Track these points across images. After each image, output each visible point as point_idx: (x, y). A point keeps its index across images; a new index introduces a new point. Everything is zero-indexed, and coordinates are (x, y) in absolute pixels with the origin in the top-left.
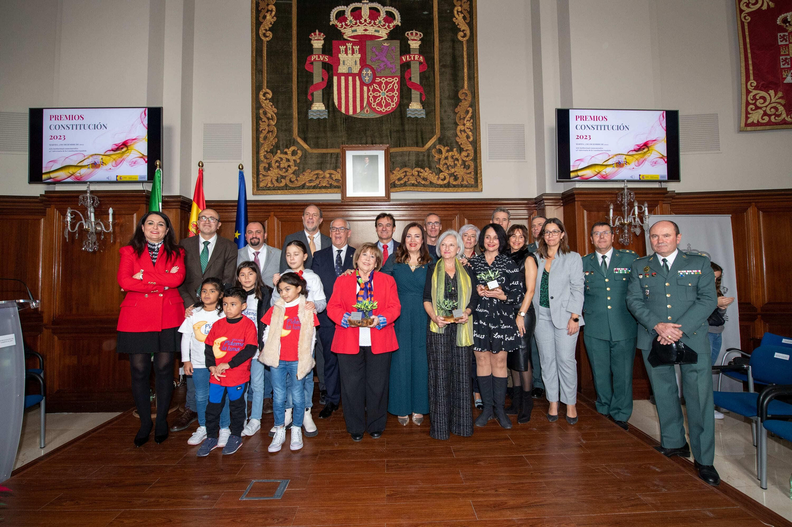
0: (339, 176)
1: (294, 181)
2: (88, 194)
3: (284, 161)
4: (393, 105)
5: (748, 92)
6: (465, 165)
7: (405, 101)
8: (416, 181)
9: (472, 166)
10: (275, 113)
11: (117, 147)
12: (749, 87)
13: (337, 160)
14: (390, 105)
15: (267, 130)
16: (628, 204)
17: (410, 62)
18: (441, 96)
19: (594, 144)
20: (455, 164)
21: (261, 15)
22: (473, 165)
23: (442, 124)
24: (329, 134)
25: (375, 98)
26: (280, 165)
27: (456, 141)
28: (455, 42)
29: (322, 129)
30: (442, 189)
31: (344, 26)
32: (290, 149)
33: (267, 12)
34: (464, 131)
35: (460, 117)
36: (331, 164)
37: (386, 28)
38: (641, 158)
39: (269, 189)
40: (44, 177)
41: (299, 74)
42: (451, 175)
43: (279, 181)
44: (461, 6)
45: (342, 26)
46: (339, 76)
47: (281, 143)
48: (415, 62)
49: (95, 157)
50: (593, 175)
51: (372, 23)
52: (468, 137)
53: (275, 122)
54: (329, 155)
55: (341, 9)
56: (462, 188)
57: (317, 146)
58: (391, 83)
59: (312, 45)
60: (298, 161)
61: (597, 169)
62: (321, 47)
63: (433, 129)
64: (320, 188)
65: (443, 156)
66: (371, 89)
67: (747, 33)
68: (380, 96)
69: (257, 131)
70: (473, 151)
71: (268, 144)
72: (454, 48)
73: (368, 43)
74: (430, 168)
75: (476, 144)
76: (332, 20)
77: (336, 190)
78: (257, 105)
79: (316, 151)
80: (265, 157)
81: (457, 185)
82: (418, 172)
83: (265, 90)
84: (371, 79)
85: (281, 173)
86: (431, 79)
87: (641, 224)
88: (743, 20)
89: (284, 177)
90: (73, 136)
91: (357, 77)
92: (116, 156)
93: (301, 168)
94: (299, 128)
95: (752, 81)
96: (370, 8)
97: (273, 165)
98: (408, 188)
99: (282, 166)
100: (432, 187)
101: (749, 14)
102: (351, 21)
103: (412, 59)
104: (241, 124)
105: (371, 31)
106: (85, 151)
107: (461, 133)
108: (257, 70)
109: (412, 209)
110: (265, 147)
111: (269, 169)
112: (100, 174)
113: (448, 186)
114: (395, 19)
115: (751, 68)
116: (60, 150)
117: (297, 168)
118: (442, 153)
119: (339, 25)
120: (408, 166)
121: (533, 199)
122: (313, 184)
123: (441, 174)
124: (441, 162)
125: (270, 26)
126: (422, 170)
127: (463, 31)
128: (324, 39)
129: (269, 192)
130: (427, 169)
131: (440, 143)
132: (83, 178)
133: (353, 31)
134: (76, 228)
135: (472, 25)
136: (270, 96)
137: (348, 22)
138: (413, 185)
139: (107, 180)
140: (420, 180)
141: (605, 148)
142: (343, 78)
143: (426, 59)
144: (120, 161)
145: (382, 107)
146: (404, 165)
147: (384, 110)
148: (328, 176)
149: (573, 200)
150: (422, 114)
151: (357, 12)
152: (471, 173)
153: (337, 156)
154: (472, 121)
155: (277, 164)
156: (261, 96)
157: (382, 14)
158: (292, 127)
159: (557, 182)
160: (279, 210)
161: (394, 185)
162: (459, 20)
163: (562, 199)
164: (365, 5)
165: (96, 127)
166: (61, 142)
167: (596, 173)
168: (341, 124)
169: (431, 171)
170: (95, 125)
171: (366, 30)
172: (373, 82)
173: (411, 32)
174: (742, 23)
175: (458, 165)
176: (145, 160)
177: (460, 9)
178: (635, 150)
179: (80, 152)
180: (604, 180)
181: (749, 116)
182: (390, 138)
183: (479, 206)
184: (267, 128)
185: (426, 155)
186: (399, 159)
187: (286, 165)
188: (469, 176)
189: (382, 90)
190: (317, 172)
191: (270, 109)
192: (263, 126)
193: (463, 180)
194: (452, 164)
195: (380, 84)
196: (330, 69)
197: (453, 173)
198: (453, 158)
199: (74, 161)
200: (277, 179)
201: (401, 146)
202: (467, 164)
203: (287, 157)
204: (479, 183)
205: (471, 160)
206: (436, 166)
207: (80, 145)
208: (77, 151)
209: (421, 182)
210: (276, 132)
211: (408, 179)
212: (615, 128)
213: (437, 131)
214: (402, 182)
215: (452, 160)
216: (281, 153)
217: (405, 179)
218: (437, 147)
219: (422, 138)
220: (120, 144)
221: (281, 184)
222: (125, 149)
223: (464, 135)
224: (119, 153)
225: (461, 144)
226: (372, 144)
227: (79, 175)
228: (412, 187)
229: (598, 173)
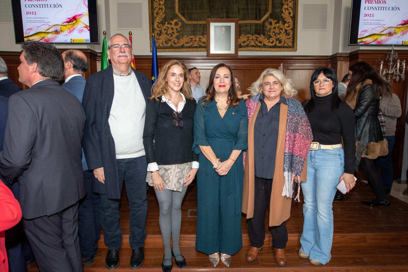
0: (206, 39)
1: (176, 43)
3: (170, 29)
6: (287, 33)
8: (255, 43)
9: (291, 34)
11: (70, 20)
13: (204, 29)
15: (158, 8)
16: (393, 61)
19: (375, 20)
20: (280, 32)
22: (292, 33)
23: (273, 4)
24: (198, 11)
26: (167, 32)
27: (282, 16)
30: (271, 49)
32: (174, 21)
34: (287, 9)
36: (200, 31)
38: (405, 29)
39: (161, 48)
40: (25, 39)
42: (277, 39)
43: (167, 43)
47: (168, 17)
49: (56, 26)
50: (372, 41)
52: (290, 13)
53: (164, 2)
54: (199, 25)
56: (284, 49)
57: (190, 19)
60: (179, 29)
63: (266, 8)
64: (193, 48)
65: (273, 27)
69: (152, 8)
70: (292, 23)
71: (159, 18)
74: (264, 35)
75: (294, 18)
77: (203, 49)
79: (190, 23)
80: (158, 26)
81: (280, 46)
82: (256, 37)
85: (168, 37)
87: (399, 74)
89: (170, 40)
90: (41, 12)
92: (69, 26)
93: (181, 34)
94: (179, 7)
97: (163, 32)
98: (250, 48)
99: (169, 32)
100: (265, 48)
104: (141, 3)
106: (50, 22)
107: (285, 11)
110: (158, 20)
111: (160, 34)
112: (61, 38)
113: (275, 47)
116: (33, 22)
117: (178, 34)
118: (272, 25)
120: (250, 33)
121: (329, 56)
122: (188, 45)
123: (271, 39)
124: (271, 31)
126: (259, 36)
129: (161, 50)
130: (262, 35)
131: (271, 18)
132: (50, 41)
138: (253, 46)
139: (65, 42)
140: (257, 43)
141: (382, 23)
144: (72, 30)
146: (247, 33)
148: (198, 39)
152: (290, 38)
153: (204, 27)
155: (165, 31)
158: (175, 6)
159: (349, 45)
161: (240, 46)
163: (349, 57)
165: (55, 6)
166: (34, 16)
167: (374, 40)
168: (207, 4)
169: (264, 37)
170: (54, 5)
175: (282, 33)
176: (88, 29)
179: (46, 23)
180: (379, 45)
182: (238, 14)
184: (158, 6)
185: (262, 26)
186: (244, 28)
187: (171, 32)
188: (289, 40)
190: (191, 37)
192: (156, 5)
193: (285, 43)
194: (278, 32)
197: (279, 38)
198: (279, 28)
199: (43, 29)
200: (166, 41)
201: (246, 20)
202: (288, 32)
203: (172, 26)
204: (295, 45)
205: (291, 29)
206: (268, 34)
207: (46, 18)
208: (45, 22)
209: (258, 44)
210: (164, 9)
211: (250, 42)
212: (390, 9)
213: (269, 10)
214: (246, 44)
215: (278, 29)
216: (168, 24)
217: (248, 42)
218: (269, 20)
219: (260, 14)
220: (71, 18)
221: (168, 45)
222: (75, 22)
223: (287, 12)
224: (71, 24)
225: (285, 18)
226: (227, 18)
227: (47, 38)
228: (252, 48)
229: (376, 40)
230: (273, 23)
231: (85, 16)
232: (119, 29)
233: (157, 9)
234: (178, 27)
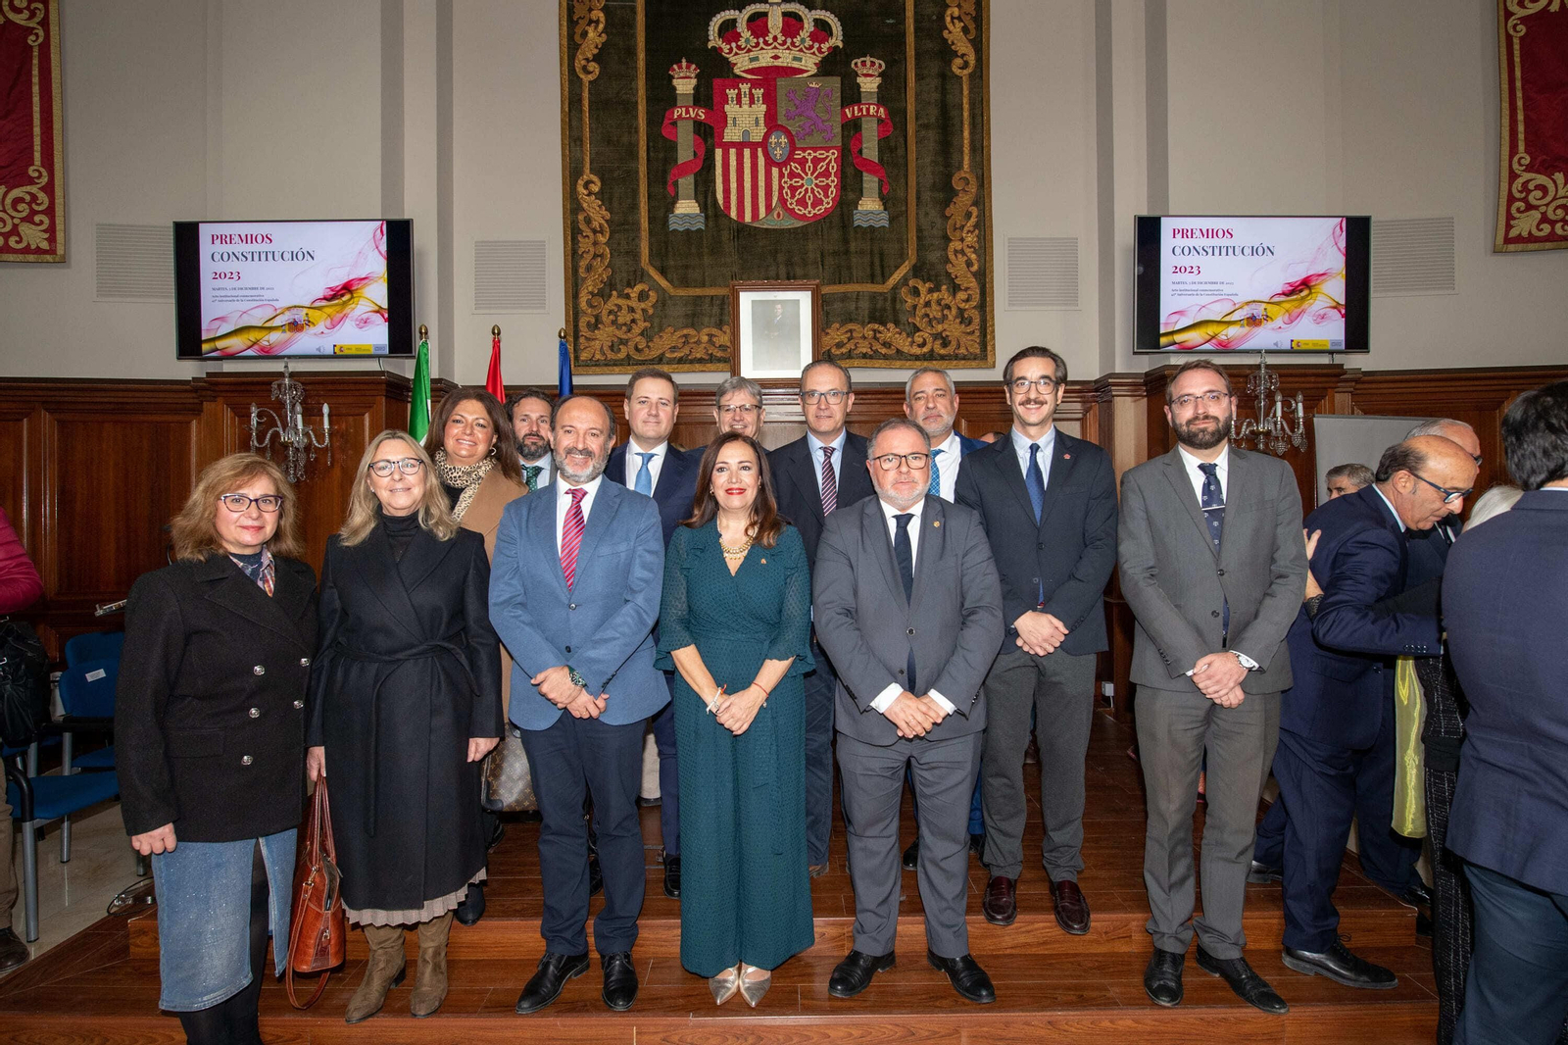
0: (726, 338)
1: (642, 350)
2: (286, 379)
3: (624, 311)
4: (828, 203)
5: (1513, 176)
6: (963, 317)
7: (851, 196)
8: (871, 348)
9: (977, 320)
10: (607, 221)
11: (333, 293)
12: (1515, 166)
13: (722, 309)
14: (821, 202)
15: (591, 254)
16: (1267, 396)
17: (859, 118)
18: (918, 183)
19: (1206, 283)
20: (943, 315)
21: (578, 30)
22: (978, 317)
23: (919, 238)
24: (707, 260)
25: (793, 189)
26: (616, 320)
27: (947, 272)
28: (946, 78)
29: (694, 250)
31: (735, 50)
32: (635, 290)
33: (589, 25)
34: (962, 252)
35: (955, 224)
36: (710, 316)
37: (814, 53)
38: (1294, 307)
39: (597, 364)
40: (205, 347)
41: (651, 144)
42: (936, 336)
43: (615, 349)
44: (959, 6)
45: (731, 50)
46: (726, 147)
47: (618, 278)
48: (869, 118)
49: (295, 311)
50: (1204, 341)
51: (788, 44)
52: (969, 264)
53: (608, 235)
54: (708, 300)
55: (728, 18)
56: (957, 361)
57: (685, 282)
58: (824, 160)
59: (674, 89)
60: (651, 312)
61: (1211, 330)
62: (692, 92)
63: (902, 248)
64: (691, 362)
65: (922, 301)
66: (786, 173)
67: (1517, 59)
68: (802, 185)
69: (573, 255)
70: (978, 291)
71: (595, 280)
72: (944, 92)
73: (781, 82)
74: (897, 323)
75: (984, 277)
76: (711, 38)
77: (721, 365)
78: (573, 207)
79: (682, 292)
80: (589, 304)
81: (947, 356)
82: (874, 331)
83: (587, 175)
84: (787, 154)
85: (617, 333)
86: (900, 152)
87: (1290, 433)
88: (1511, 32)
89: (624, 342)
90: (254, 273)
91: (760, 150)
92: (331, 309)
93: (656, 324)
94: (651, 250)
95: (1522, 155)
96: (785, 14)
97: (604, 319)
98: (857, 362)
99: (621, 320)
100: (900, 359)
101: (1524, 20)
102: (747, 41)
103: (864, 113)
104: (544, 242)
105: (786, 59)
106: (277, 300)
107: (956, 257)
108: (572, 137)
110: (589, 286)
111: (596, 326)
112: (305, 342)
113: (930, 357)
114: (831, 34)
115: (1521, 128)
116: (232, 298)
117: (647, 324)
118: (919, 295)
119: (725, 48)
120: (856, 319)
121: (1091, 381)
122: (678, 355)
123: (917, 334)
124: (917, 312)
125: (596, 51)
126: (882, 328)
127: (963, 55)
128: (697, 76)
129: (597, 369)
130: (891, 326)
131: (915, 276)
132: (274, 349)
133: (752, 60)
134: (267, 441)
135: (980, 45)
136: (595, 188)
137: (742, 42)
138: (865, 356)
139: (318, 353)
140: (877, 346)
141: (1227, 289)
142: (733, 152)
143: (890, 112)
144: (339, 319)
145: (806, 207)
146: (848, 318)
147: (810, 212)
148: (705, 338)
150: (883, 221)
151: (759, 22)
152: (974, 332)
153: (723, 303)
154: (977, 231)
155: (611, 317)
156: (581, 189)
157: (806, 26)
158: (638, 246)
159: (1135, 353)
162: (955, 34)
163: (1145, 384)
164: (775, 7)
165: (294, 256)
166: (233, 283)
167: (1209, 337)
168: (730, 239)
169: (898, 330)
170: (292, 253)
171: (776, 57)
172: (790, 158)
173: (863, 59)
174: (1509, 38)
175: (950, 317)
176: (383, 317)
177: (956, 12)
178: (1284, 294)
179: (267, 302)
180: (1225, 349)
181: (1512, 222)
182: (821, 267)
183: (989, 396)
184: (592, 249)
185: (889, 298)
186: (837, 306)
187: (628, 318)
188: (970, 338)
189: (807, 174)
190: (685, 332)
191: (596, 212)
192: (585, 245)
193: (959, 347)
194: (939, 315)
195: (802, 162)
196: (709, 133)
197: (941, 333)
198: (940, 305)
199: (257, 318)
200: (613, 345)
201: (842, 282)
202: (966, 316)
203: (630, 304)
204: (988, 350)
205: (974, 308)
206: (908, 320)
207: (267, 289)
208: (263, 300)
209: (878, 350)
210: (609, 255)
211: (855, 345)
212: (1247, 251)
213: (910, 254)
214: (844, 350)
215: (938, 308)
216: (618, 297)
217: (851, 345)
218: (911, 283)
219: (882, 267)
220: (338, 289)
221: (619, 355)
222: (346, 297)
223: (962, 259)
224: (336, 305)
225: (956, 277)
226: (788, 278)
227: (267, 344)
228: (863, 361)
229: (1213, 337)
230: (921, 293)
231: (376, 281)
232: (478, 311)
233: (588, 257)
234: (647, 305)
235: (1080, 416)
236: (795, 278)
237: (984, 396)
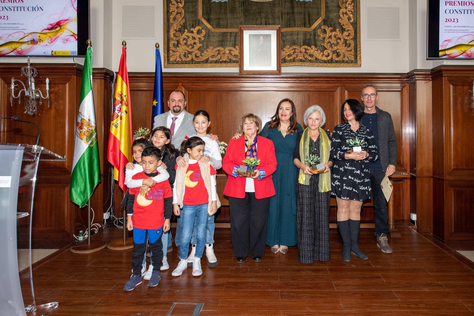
0: (238, 52)
1: (199, 56)
2: (29, 67)
3: (191, 39)
6: (346, 43)
8: (304, 57)
9: (353, 45)
11: (51, 26)
13: (235, 38)
15: (176, 12)
19: (461, 27)
20: (337, 42)
22: (353, 43)
23: (327, 7)
24: (229, 16)
26: (187, 43)
27: (339, 23)
29: (223, 11)
30: (326, 64)
32: (196, 29)
34: (346, 13)
35: (343, 1)
36: (230, 42)
39: (178, 63)
42: (334, 52)
43: (186, 56)
47: (188, 23)
49: (34, 35)
50: (459, 54)
52: (349, 19)
53: (183, 5)
54: (229, 34)
56: (343, 64)
57: (218, 26)
60: (203, 39)
61: (463, 49)
63: (318, 11)
64: (221, 62)
65: (327, 36)
69: (167, 13)
70: (353, 31)
71: (177, 24)
74: (316, 46)
75: (356, 25)
77: (235, 64)
79: (217, 30)
80: (174, 35)
81: (339, 61)
82: (306, 49)
85: (188, 49)
89: (190, 53)
90: (15, 17)
92: (51, 34)
93: (205, 45)
94: (203, 11)
97: (181, 42)
98: (297, 64)
99: (189, 43)
100: (317, 62)
104: (154, 7)
106: (25, 29)
107: (343, 15)
109: (299, 82)
110: (175, 27)
111: (178, 45)
112: (38, 49)
113: (331, 61)
116: (4, 28)
117: (201, 45)
120: (297, 44)
121: (405, 73)
122: (215, 59)
123: (325, 51)
124: (325, 41)
126: (309, 48)
129: (177, 65)
130: (313, 47)
131: (324, 24)
132: (24, 52)
134: (19, 95)
138: (301, 61)
139: (44, 54)
140: (307, 56)
141: (471, 30)
144: (54, 39)
146: (294, 43)
148: (228, 52)
149: (441, 76)
152: (351, 50)
153: (236, 35)
154: (353, 4)
155: (185, 41)
158: (197, 9)
159: (427, 59)
160: (186, 81)
161: (284, 61)
163: (431, 74)
165: (34, 9)
166: (5, 21)
167: (462, 52)
168: (239, 7)
169: (316, 49)
170: (33, 7)
175: (341, 43)
176: (75, 38)
179: (21, 30)
180: (470, 58)
182: (281, 20)
183: (358, 80)
184: (176, 10)
185: (312, 34)
186: (289, 38)
187: (192, 42)
188: (349, 53)
190: (218, 48)
192: (173, 8)
193: (344, 57)
194: (335, 42)
197: (336, 50)
198: (336, 37)
199: (16, 38)
200: (185, 54)
201: (291, 26)
202: (348, 43)
203: (193, 35)
204: (358, 59)
205: (352, 39)
206: (321, 44)
207: (21, 24)
208: (19, 29)
209: (308, 58)
210: (184, 13)
211: (297, 55)
213: (322, 14)
214: (291, 58)
215: (335, 39)
216: (188, 32)
217: (294, 56)
218: (322, 27)
219: (309, 20)
220: (54, 24)
221: (188, 59)
222: (58, 28)
223: (346, 17)
224: (53, 32)
225: (343, 25)
226: (266, 23)
227: (20, 50)
228: (300, 63)
229: (464, 52)
230: (327, 32)
231: (72, 21)
232: (123, 38)
234: (201, 36)
235: (400, 89)
236: (269, 24)
237: (356, 79)
